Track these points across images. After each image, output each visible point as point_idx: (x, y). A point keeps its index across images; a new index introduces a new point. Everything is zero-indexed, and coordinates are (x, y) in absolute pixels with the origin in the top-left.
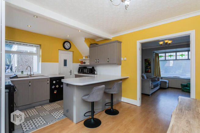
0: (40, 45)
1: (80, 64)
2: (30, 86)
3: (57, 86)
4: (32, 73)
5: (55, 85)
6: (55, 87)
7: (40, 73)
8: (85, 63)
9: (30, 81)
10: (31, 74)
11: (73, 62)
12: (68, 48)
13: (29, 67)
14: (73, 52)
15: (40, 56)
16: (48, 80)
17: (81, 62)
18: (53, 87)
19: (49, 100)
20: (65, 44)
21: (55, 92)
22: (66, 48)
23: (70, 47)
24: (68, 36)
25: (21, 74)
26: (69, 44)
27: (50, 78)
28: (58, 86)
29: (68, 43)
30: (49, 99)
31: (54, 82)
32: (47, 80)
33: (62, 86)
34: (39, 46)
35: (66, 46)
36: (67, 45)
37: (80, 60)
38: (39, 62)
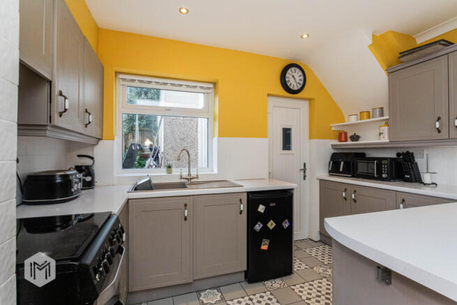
0: (215, 84)
1: (336, 142)
2: (186, 219)
3: (271, 225)
4: (193, 173)
5: (264, 218)
6: (265, 228)
7: (215, 171)
8: (355, 138)
9: (186, 202)
10: (189, 175)
11: (311, 137)
12: (296, 88)
13: (184, 151)
14: (310, 100)
15: (215, 119)
16: (241, 200)
17: (340, 134)
18: (258, 227)
19: (243, 275)
20: (287, 75)
21: (264, 247)
22: (291, 87)
23: (302, 82)
24: (305, 36)
25: (165, 174)
26: (300, 73)
27: (249, 193)
28: (274, 225)
29: (298, 70)
30: (246, 269)
31: (261, 209)
32: (239, 202)
33: (286, 225)
34: (211, 86)
35: (292, 81)
36: (294, 78)
37: (333, 129)
38: (213, 137)
